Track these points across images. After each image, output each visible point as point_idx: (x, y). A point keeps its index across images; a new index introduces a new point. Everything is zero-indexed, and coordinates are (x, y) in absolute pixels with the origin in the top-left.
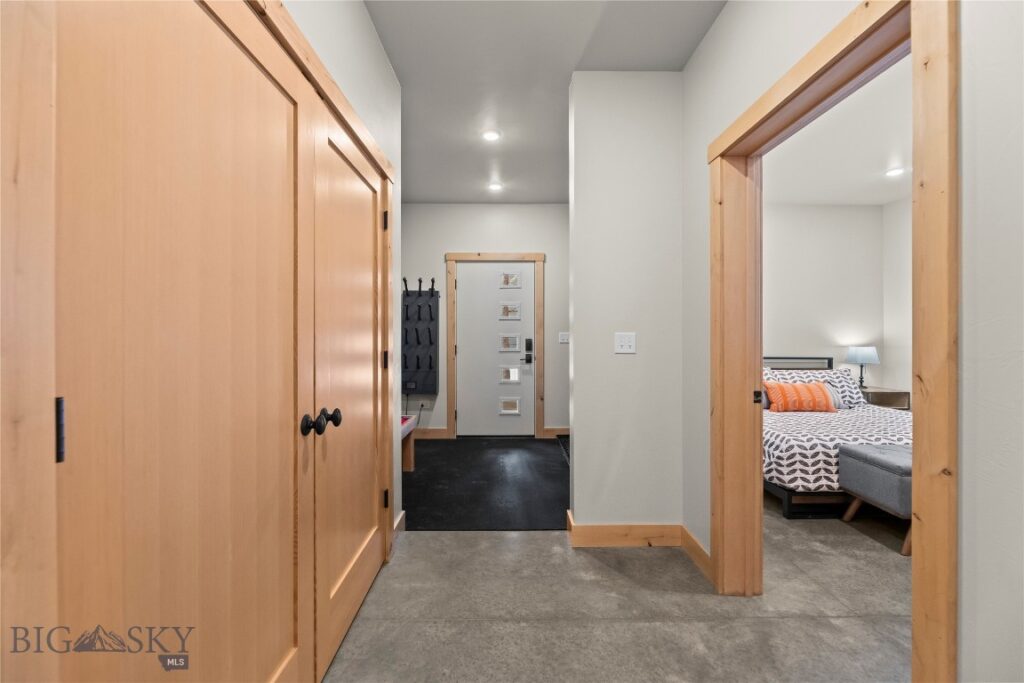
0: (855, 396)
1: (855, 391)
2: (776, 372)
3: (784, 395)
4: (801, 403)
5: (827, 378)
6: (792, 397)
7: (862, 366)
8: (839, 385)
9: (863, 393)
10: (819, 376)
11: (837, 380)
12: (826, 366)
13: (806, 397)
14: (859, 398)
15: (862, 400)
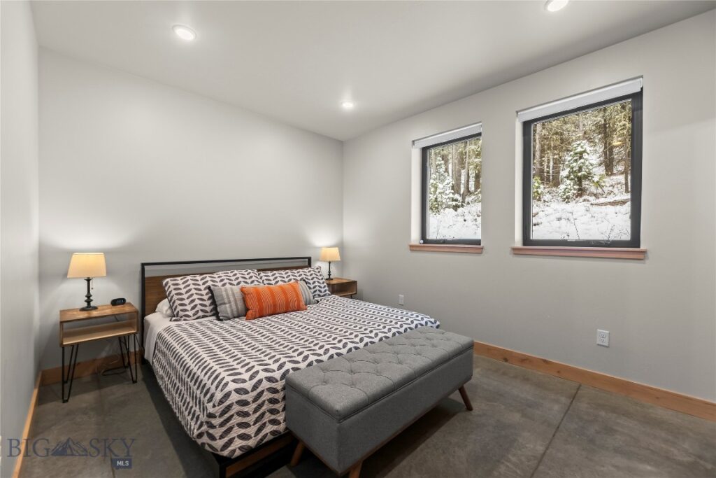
0: (323, 290)
1: (322, 286)
2: (262, 274)
3: (259, 300)
4: (275, 306)
5: (303, 276)
6: (268, 301)
7: (330, 263)
8: (311, 282)
9: (329, 285)
10: (297, 275)
11: (310, 278)
12: (307, 264)
13: (280, 299)
14: (325, 291)
15: (328, 292)
